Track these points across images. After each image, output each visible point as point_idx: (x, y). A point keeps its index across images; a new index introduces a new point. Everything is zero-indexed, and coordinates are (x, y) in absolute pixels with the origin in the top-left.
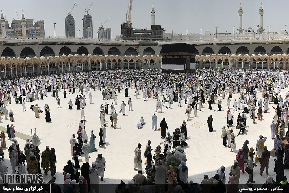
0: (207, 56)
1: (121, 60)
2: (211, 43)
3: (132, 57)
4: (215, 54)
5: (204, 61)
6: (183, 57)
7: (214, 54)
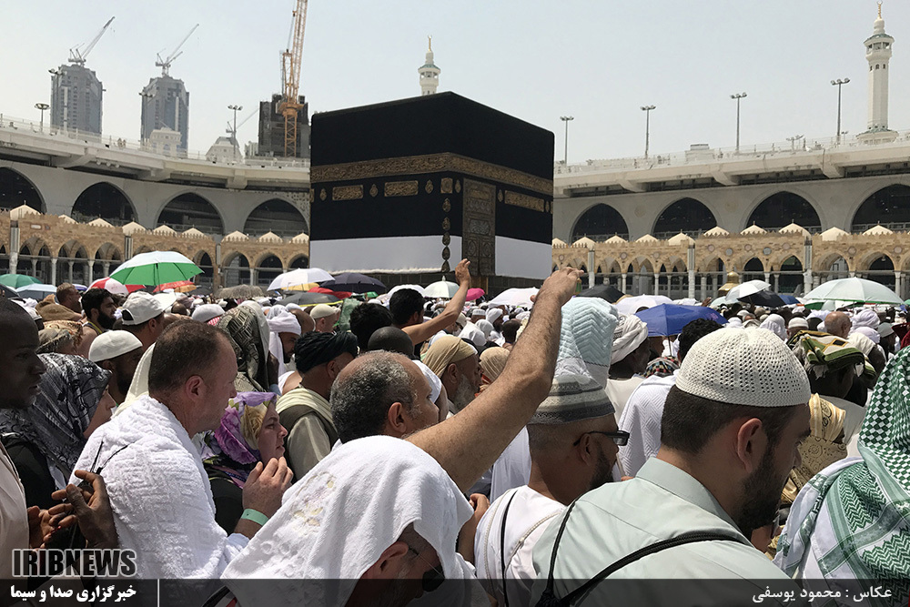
0: (679, 239)
1: (212, 254)
2: (705, 173)
3: (271, 243)
4: (723, 232)
5: (657, 269)
6: (437, 186)
7: (716, 231)
